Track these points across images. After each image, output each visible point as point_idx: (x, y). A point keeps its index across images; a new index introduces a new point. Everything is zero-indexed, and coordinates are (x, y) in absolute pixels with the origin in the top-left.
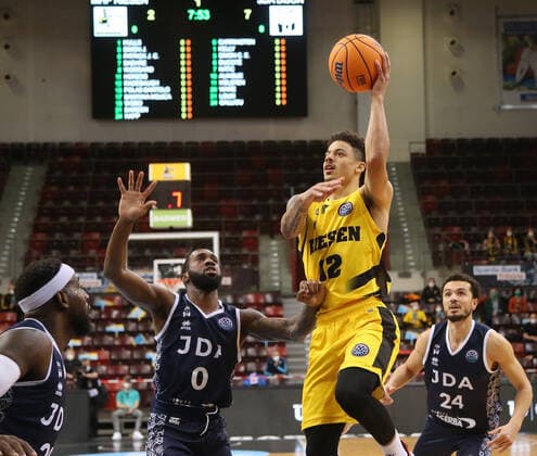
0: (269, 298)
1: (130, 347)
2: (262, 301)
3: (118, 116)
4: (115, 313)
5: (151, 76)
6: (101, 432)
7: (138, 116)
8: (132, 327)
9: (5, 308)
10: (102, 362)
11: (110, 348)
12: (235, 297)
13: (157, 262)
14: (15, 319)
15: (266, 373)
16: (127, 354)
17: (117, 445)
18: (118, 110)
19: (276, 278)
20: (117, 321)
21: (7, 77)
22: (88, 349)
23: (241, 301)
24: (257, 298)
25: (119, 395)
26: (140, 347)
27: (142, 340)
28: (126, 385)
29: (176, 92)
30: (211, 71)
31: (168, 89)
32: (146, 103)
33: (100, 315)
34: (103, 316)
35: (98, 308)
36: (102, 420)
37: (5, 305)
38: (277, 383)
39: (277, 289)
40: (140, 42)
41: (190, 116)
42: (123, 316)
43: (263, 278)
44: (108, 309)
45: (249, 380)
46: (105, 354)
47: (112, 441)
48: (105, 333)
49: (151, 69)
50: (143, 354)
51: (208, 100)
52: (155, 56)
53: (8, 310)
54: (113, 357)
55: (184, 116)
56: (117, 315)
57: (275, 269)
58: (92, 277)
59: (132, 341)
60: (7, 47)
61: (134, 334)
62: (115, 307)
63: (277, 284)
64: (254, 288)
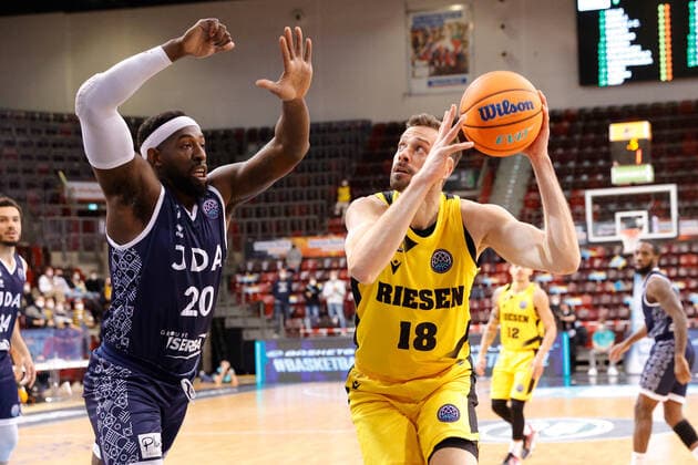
1: (610, 293)
3: (603, 83)
4: (597, 263)
5: (633, 43)
6: (579, 368)
7: (621, 81)
8: (612, 274)
10: (586, 306)
11: (593, 294)
13: (619, 215)
16: (606, 299)
17: (593, 380)
18: (602, 77)
20: (600, 269)
21: (504, 54)
22: (573, 294)
25: (594, 336)
26: (619, 293)
27: (622, 286)
28: (601, 326)
29: (656, 56)
30: (689, 32)
31: (649, 53)
32: (628, 68)
33: (584, 264)
34: (588, 266)
35: (584, 258)
36: (580, 358)
40: (621, 11)
41: (670, 77)
42: (605, 265)
44: (592, 259)
46: (587, 299)
47: (588, 376)
48: (587, 281)
49: (633, 36)
50: (621, 298)
51: (686, 61)
52: (636, 23)
54: (595, 302)
55: (663, 78)
56: (600, 264)
59: (612, 287)
60: (503, 27)
61: (614, 281)
62: (599, 257)
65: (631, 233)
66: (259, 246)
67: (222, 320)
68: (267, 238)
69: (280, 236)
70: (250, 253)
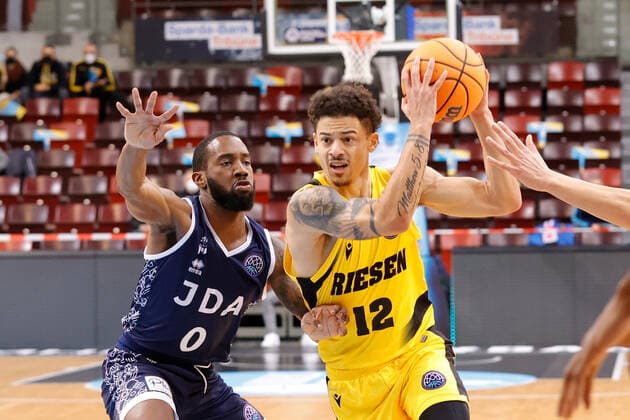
0: (593, 72)
2: (579, 77)
4: (285, 102)
6: (242, 332)
9: (77, 89)
12: (525, 69)
14: (95, 111)
15: (575, 220)
17: (271, 358)
19: (611, 30)
20: (288, 116)
23: (536, 77)
24: (568, 71)
33: (258, 103)
34: (263, 107)
35: (255, 91)
37: (77, 84)
38: (596, 241)
39: (612, 54)
43: (584, 31)
44: (274, 91)
45: (540, 235)
47: (262, 349)
48: (265, 139)
53: (83, 94)
56: (290, 104)
57: (610, 12)
58: (245, 30)
62: (288, 90)
63: (612, 43)
64: (565, 51)
65: (358, 39)
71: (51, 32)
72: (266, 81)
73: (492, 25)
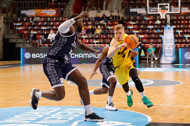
1: (155, 33)
4: (150, 22)
8: (156, 26)
9: (115, 20)
10: (145, 38)
11: (148, 34)
13: (158, 5)
16: (153, 36)
20: (151, 25)
22: (141, 34)
26: (158, 33)
27: (159, 31)
28: (151, 46)
34: (147, 23)
35: (145, 20)
42: (153, 23)
44: (149, 20)
46: (146, 36)
48: (147, 29)
50: (159, 36)
53: (116, 21)
54: (149, 37)
58: (144, 10)
59: (156, 31)
61: (156, 29)
62: (151, 20)
65: (163, 11)
66: (23, 12)
67: (8, 39)
68: (26, 9)
69: (31, 9)
70: (19, 15)
71: (111, 10)
72: (147, 19)
73: (187, 9)
